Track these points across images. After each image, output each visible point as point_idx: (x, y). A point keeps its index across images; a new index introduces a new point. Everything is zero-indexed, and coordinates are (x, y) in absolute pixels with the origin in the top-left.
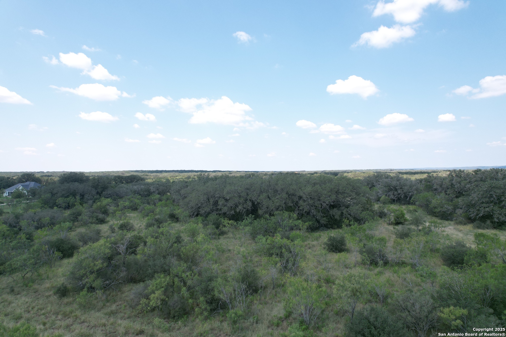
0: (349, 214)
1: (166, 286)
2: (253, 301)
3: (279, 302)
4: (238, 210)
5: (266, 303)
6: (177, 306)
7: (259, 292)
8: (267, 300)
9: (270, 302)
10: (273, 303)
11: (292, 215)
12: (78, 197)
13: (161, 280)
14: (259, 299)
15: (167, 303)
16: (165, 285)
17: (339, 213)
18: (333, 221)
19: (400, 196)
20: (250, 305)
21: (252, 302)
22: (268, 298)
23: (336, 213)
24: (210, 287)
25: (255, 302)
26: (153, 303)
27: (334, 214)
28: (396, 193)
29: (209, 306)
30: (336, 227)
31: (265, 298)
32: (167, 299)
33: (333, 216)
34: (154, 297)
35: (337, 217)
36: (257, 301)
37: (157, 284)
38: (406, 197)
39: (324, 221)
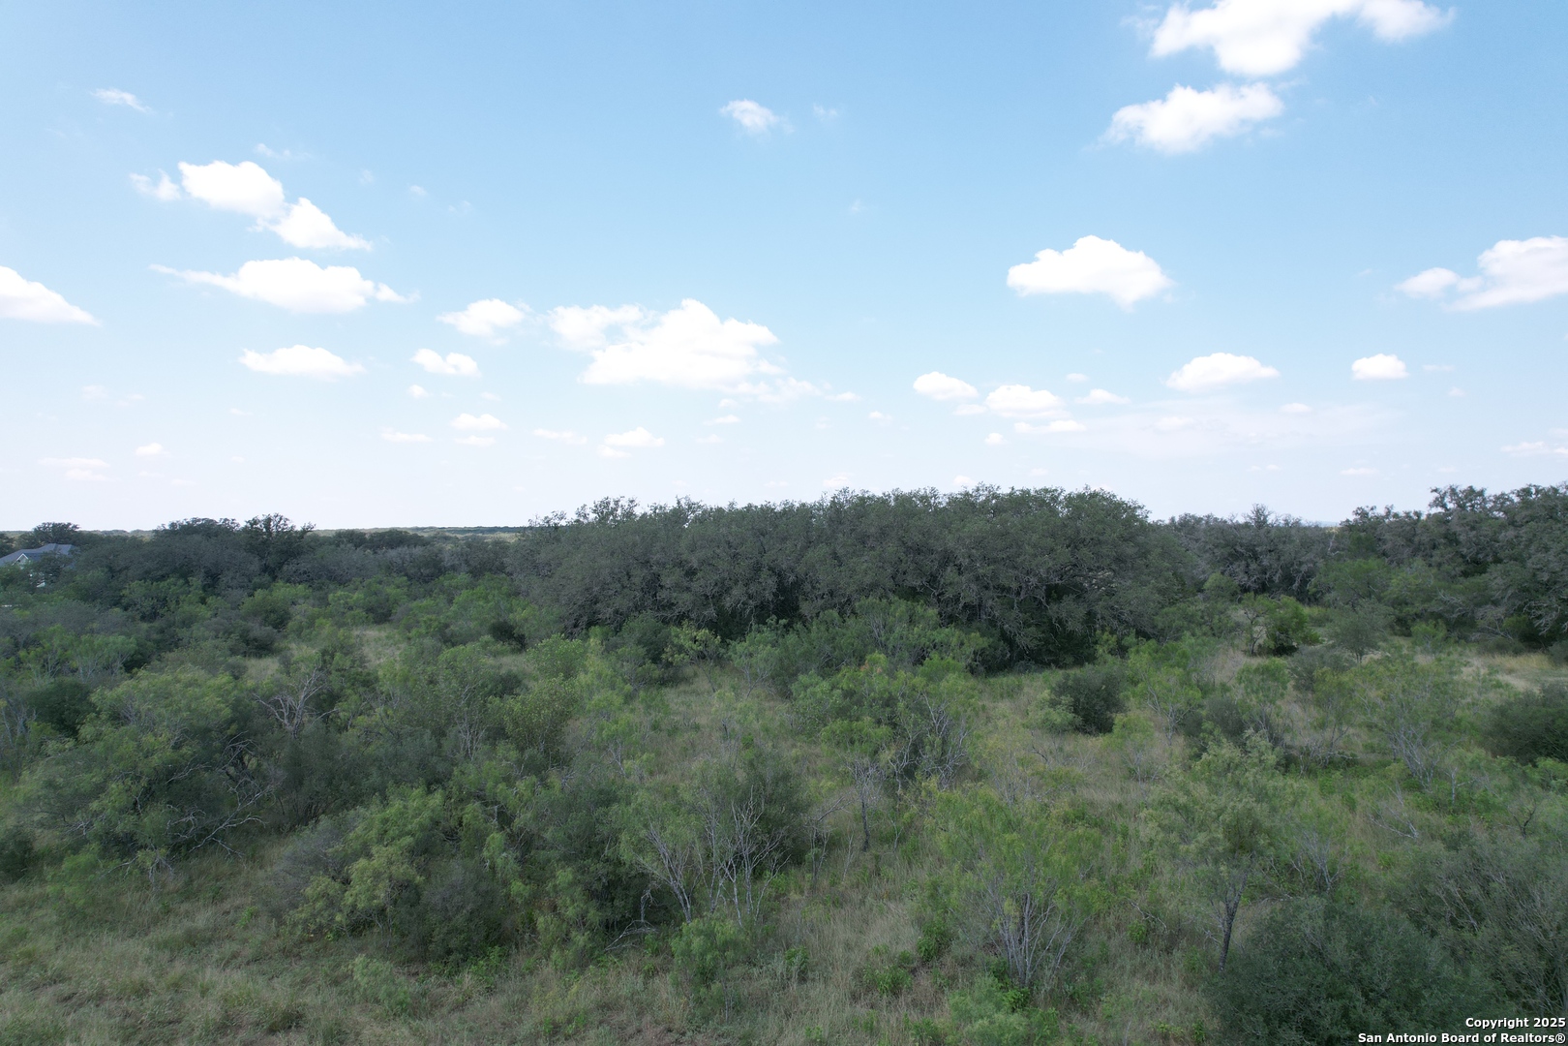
0: (1114, 617)
1: (422, 828)
2: (784, 895)
3: (894, 896)
4: (728, 602)
5: (838, 903)
6: (459, 909)
7: (810, 855)
8: (841, 889)
9: (856, 896)
10: (870, 899)
11: (919, 609)
12: (197, 581)
13: (405, 807)
14: (807, 886)
15: (419, 895)
16: (421, 825)
17: (1081, 611)
18: (1060, 642)
19: (1267, 576)
20: (772, 909)
21: (780, 896)
22: (845, 882)
23: (1070, 612)
24: (604, 830)
25: (794, 896)
26: (357, 896)
27: (1064, 615)
28: (1253, 566)
29: (600, 908)
30: (1070, 659)
31: (833, 884)
32: (419, 879)
33: (1060, 622)
34: (365, 869)
35: (1075, 626)
36: (802, 892)
37: (385, 821)
38: (1288, 579)
39: (1028, 638)
